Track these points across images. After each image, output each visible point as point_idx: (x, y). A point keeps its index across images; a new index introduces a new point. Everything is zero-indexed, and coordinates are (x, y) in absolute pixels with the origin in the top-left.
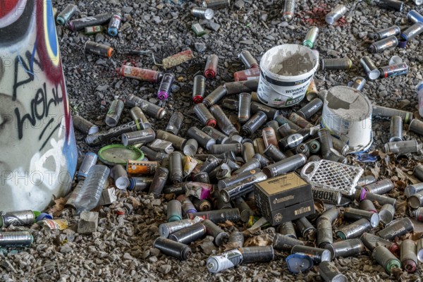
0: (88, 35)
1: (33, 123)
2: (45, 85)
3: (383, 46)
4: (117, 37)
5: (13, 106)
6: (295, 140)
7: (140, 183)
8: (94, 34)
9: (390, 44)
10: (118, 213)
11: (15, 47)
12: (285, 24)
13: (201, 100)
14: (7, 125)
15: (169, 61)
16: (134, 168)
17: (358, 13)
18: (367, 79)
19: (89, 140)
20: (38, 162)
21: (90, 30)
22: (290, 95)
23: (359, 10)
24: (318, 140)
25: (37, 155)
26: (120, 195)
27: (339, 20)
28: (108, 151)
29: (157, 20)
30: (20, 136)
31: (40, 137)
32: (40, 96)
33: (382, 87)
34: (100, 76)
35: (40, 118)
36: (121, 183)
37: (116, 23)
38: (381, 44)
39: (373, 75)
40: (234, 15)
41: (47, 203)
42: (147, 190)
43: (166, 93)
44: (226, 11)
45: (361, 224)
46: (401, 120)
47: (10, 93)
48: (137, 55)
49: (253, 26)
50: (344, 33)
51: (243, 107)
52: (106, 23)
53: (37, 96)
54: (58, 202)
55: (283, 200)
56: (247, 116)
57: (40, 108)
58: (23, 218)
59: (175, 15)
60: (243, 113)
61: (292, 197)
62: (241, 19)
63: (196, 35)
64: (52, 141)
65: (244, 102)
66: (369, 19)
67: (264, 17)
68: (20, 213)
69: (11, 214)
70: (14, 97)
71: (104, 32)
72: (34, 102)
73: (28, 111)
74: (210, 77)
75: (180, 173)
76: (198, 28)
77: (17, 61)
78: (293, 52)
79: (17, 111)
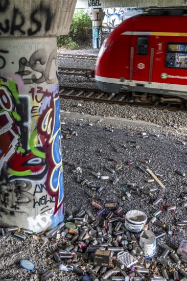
0: (92, 190)
1: (40, 205)
2: (46, 195)
3: (180, 225)
4: (99, 193)
5: (33, 198)
6: (125, 243)
7: (70, 236)
8: (93, 190)
9: (183, 225)
10: (55, 242)
11: (37, 181)
12: (153, 206)
13: (107, 220)
14: (30, 203)
15: (107, 205)
16: (71, 231)
17: (181, 211)
18: (167, 233)
19: (68, 219)
20: (39, 217)
21: (93, 189)
22: (133, 228)
23: (182, 210)
24: (133, 246)
25: (39, 215)
26: (61, 238)
27: (172, 211)
28: (70, 224)
29: (114, 192)
30: (34, 207)
31: (42, 210)
32: (44, 198)
33: (172, 238)
34: (86, 203)
35: (43, 204)
36: (63, 234)
37: (101, 189)
38: (179, 224)
39: (170, 233)
40: (139, 198)
41: (40, 231)
42: (70, 239)
43: (99, 214)
44: (137, 196)
45: (121, 278)
46: (168, 251)
47: (33, 193)
48: (101, 200)
49: (142, 204)
50: (171, 216)
51: (118, 227)
52: (98, 188)
53: (42, 197)
54: (43, 233)
55: (99, 257)
56: (118, 230)
57: (43, 202)
58: (29, 232)
59: (121, 192)
60: (117, 228)
61: (102, 258)
62: (140, 200)
63: (122, 200)
64: (46, 213)
65: (119, 225)
66: (183, 214)
67: (147, 202)
68: (29, 230)
69: (26, 230)
70: (34, 195)
71: (97, 191)
72: (41, 199)
73: (38, 201)
74: (116, 214)
75: (82, 238)
76: (124, 198)
77: (37, 185)
78: (141, 214)
79: (34, 200)
